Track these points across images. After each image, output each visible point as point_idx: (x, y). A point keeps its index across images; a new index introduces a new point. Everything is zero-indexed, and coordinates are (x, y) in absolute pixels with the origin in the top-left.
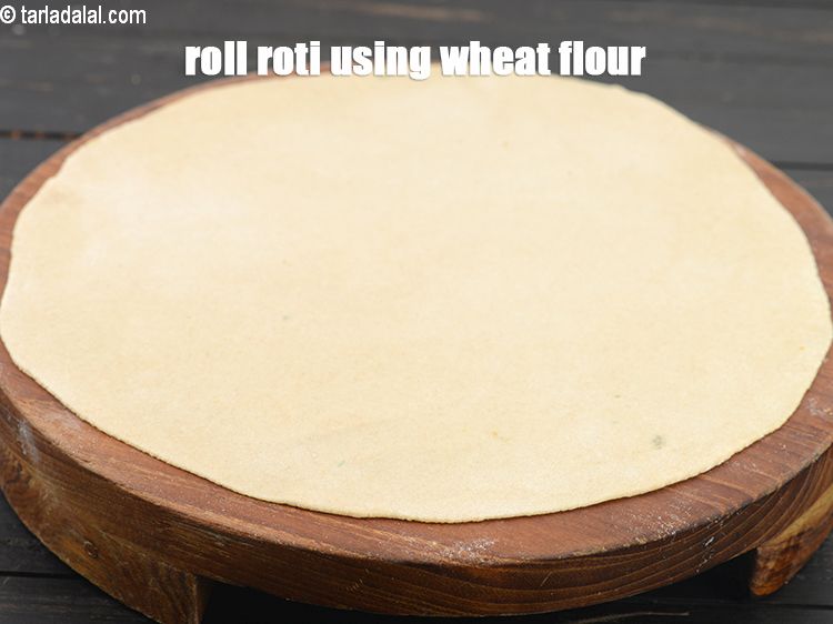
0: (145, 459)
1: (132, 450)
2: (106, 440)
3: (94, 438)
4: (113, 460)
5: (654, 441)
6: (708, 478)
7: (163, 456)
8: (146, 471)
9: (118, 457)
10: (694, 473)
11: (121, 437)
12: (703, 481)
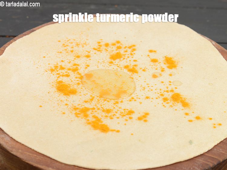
0: (30, 150)
1: (26, 147)
2: (18, 144)
3: (14, 143)
4: (20, 151)
5: (190, 142)
6: (206, 154)
7: (36, 149)
8: (30, 154)
9: (22, 150)
10: (202, 153)
11: (23, 143)
12: (205, 155)
